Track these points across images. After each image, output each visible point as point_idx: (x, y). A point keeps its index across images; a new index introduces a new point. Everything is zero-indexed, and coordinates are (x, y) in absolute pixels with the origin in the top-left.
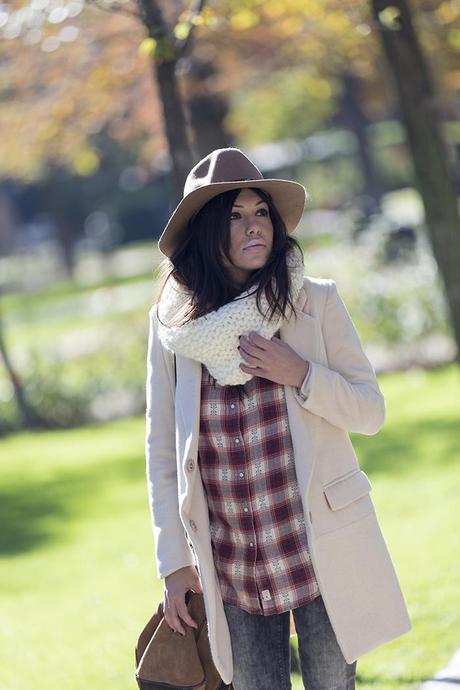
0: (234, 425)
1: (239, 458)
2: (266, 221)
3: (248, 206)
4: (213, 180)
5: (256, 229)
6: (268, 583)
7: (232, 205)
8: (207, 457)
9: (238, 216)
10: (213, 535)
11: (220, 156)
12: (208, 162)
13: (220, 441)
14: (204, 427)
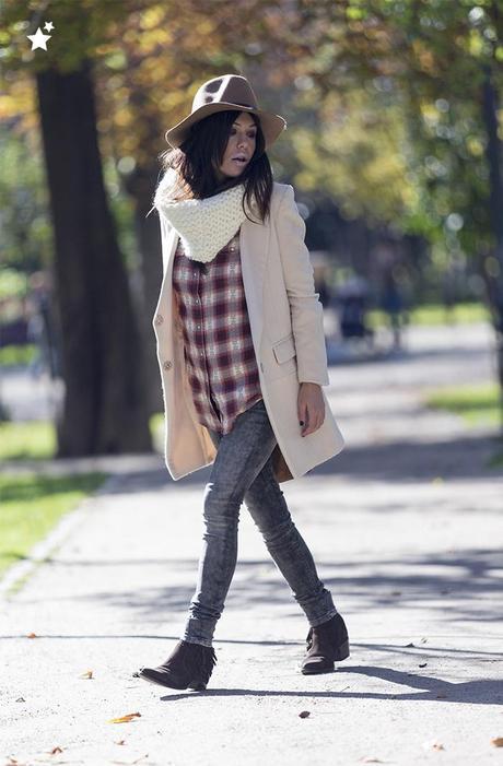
2: (253, 142)
3: (243, 126)
4: (222, 100)
5: (245, 145)
7: (233, 122)
9: (234, 132)
11: (232, 80)
12: (220, 82)
13: (188, 300)
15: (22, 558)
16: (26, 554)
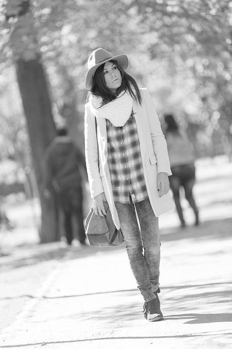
0: (120, 138)
1: (123, 149)
6: (134, 192)
7: (103, 69)
8: (111, 150)
10: (111, 178)
13: (116, 144)
14: (109, 140)
15: (31, 297)
16: (33, 294)
